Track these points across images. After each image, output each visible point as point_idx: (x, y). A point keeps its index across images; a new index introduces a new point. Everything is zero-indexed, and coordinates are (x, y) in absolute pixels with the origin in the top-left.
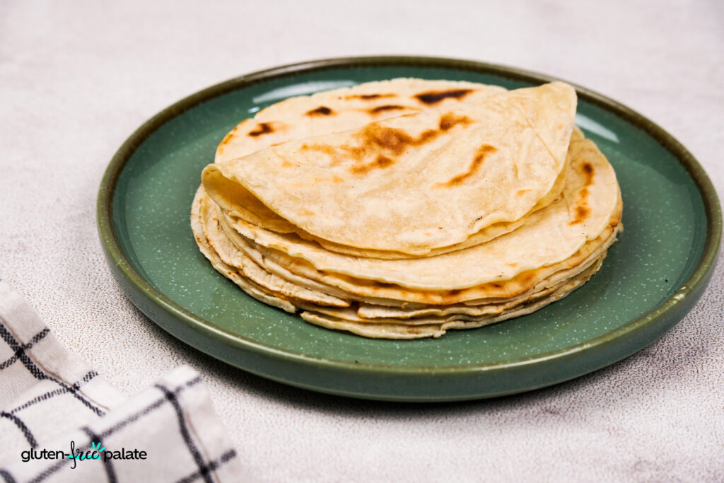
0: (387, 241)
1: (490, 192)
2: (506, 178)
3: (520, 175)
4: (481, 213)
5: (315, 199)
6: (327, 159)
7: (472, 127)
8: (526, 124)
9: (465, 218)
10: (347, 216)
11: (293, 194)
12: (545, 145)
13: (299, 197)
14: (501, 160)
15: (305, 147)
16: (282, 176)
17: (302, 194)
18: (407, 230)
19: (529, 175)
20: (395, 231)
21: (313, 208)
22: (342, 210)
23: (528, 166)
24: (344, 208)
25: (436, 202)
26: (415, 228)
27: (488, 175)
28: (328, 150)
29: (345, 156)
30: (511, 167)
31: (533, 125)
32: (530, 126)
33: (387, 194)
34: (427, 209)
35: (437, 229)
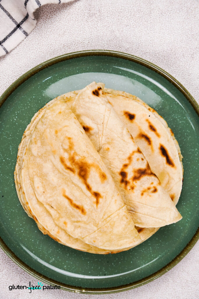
0: (33, 173)
1: (66, 211)
2: (73, 218)
3: (76, 224)
4: (55, 208)
5: (43, 144)
6: (67, 147)
7: (95, 205)
8: (98, 228)
9: (51, 202)
10: (40, 157)
11: (43, 136)
12: (91, 234)
13: (43, 138)
14: (80, 216)
15: (69, 138)
16: (50, 131)
17: (44, 139)
18: (40, 179)
19: (76, 227)
20: (38, 175)
21: (39, 144)
22: (42, 155)
23: (80, 227)
24: (43, 155)
25: (57, 190)
26: (42, 183)
27: (73, 211)
28: (71, 148)
29: (70, 154)
30: (78, 220)
31: (98, 230)
32: (98, 229)
33: (56, 171)
34: (53, 187)
35: (43, 191)
